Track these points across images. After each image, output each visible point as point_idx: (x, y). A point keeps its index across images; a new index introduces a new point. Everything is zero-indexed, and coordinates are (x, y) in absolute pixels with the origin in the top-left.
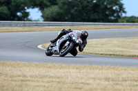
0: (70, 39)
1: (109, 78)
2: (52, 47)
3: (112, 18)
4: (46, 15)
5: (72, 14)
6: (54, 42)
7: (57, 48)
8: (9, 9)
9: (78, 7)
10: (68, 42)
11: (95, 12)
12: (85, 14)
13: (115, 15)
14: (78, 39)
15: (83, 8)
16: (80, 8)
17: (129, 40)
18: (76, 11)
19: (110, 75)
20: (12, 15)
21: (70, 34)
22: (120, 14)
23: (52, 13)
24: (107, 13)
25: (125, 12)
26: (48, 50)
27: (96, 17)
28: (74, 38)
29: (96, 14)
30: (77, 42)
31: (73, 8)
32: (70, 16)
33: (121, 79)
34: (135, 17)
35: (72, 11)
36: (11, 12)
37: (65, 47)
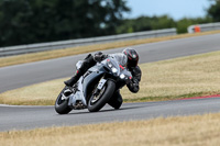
0: (107, 73)
1: (176, 138)
2: (68, 94)
3: (103, 26)
5: (14, 28)
9: (25, 11)
10: (103, 81)
11: (64, 17)
12: (42, 25)
13: (108, 18)
14: (122, 71)
15: (36, 11)
16: (31, 13)
17: (168, 66)
18: (23, 20)
19: (175, 133)
21: (104, 62)
22: (117, 15)
24: (90, 16)
25: (127, 10)
26: (60, 101)
27: (68, 27)
28: (114, 70)
29: (66, 21)
30: (122, 76)
31: (14, 14)
32: (10, 33)
33: (199, 137)
34: (147, 19)
35: (15, 22)
37: (99, 91)
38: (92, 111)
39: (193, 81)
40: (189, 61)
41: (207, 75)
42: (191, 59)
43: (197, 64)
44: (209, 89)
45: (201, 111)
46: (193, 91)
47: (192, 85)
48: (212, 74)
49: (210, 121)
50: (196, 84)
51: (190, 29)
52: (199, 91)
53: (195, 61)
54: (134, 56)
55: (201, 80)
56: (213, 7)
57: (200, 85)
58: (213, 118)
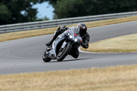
2: (48, 51)
4: (60, 10)
6: (50, 44)
7: (53, 52)
8: (9, 8)
10: (65, 43)
14: (75, 37)
20: (14, 16)
23: (68, 6)
28: (71, 37)
36: (13, 11)
37: (62, 49)
54: (84, 28)
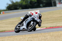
38: (29, 31)
39: (3, 27)
40: (1, 22)
41: (7, 26)
42: (2, 21)
43: (4, 22)
44: (7, 30)
45: (5, 36)
46: (3, 30)
47: (2, 28)
48: (8, 25)
49: (8, 39)
50: (3, 28)
51: (2, 13)
52: (4, 30)
53: (3, 22)
55: (5, 27)
56: (8, 6)
57: (4, 28)
58: (9, 38)
